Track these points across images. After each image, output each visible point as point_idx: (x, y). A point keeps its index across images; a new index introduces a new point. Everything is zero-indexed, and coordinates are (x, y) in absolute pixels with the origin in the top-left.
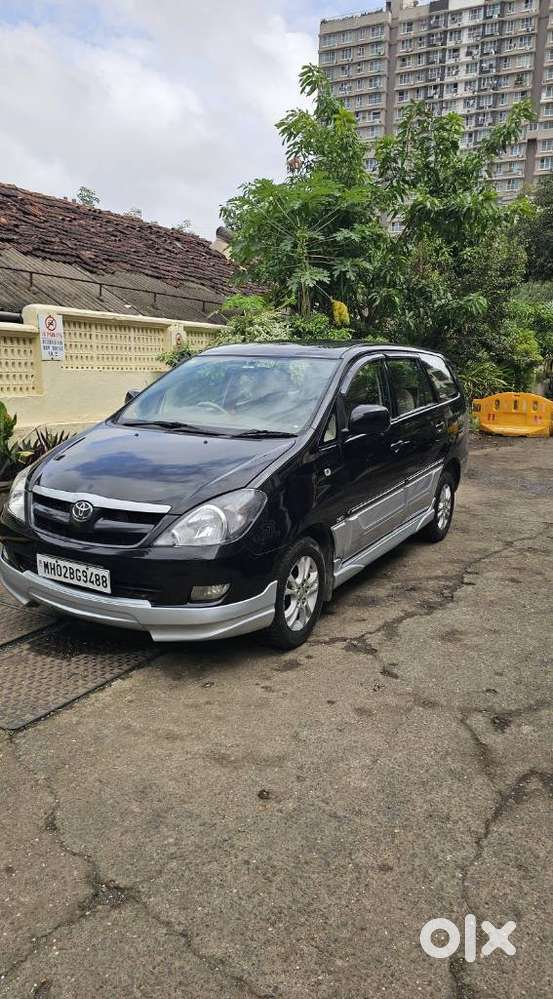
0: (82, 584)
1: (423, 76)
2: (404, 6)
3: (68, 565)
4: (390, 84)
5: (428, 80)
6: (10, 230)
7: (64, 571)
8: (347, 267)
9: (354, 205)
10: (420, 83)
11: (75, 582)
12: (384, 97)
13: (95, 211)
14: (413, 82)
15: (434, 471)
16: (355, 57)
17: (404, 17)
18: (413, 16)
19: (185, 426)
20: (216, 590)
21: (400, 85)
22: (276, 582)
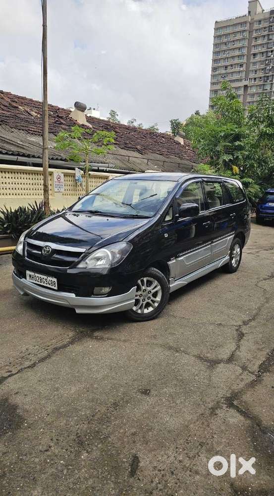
0: (45, 285)
1: (265, 46)
2: (257, 13)
3: (40, 276)
4: (249, 51)
5: (268, 48)
7: (37, 278)
10: (264, 50)
11: (42, 284)
12: (245, 57)
14: (260, 49)
15: (229, 238)
16: (231, 38)
17: (257, 18)
18: (261, 17)
19: (100, 212)
20: (107, 290)
21: (253, 51)
22: (136, 287)
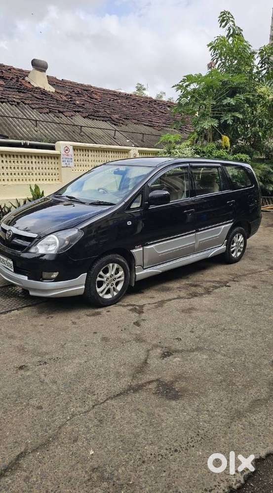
0: (5, 266)
3: (3, 257)
6: (80, 107)
8: (228, 118)
9: (240, 83)
13: (128, 95)
15: (223, 227)
22: (86, 274)
